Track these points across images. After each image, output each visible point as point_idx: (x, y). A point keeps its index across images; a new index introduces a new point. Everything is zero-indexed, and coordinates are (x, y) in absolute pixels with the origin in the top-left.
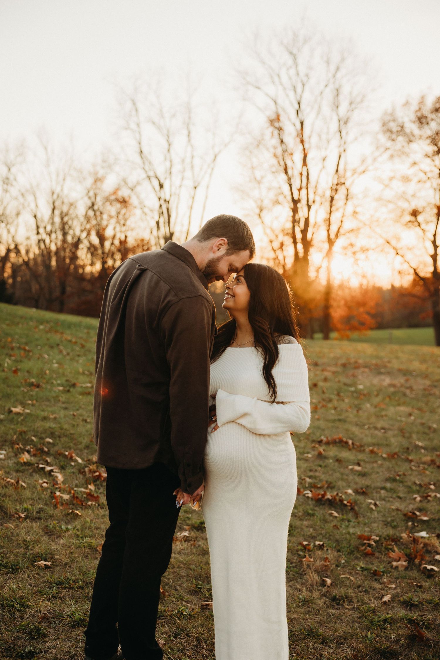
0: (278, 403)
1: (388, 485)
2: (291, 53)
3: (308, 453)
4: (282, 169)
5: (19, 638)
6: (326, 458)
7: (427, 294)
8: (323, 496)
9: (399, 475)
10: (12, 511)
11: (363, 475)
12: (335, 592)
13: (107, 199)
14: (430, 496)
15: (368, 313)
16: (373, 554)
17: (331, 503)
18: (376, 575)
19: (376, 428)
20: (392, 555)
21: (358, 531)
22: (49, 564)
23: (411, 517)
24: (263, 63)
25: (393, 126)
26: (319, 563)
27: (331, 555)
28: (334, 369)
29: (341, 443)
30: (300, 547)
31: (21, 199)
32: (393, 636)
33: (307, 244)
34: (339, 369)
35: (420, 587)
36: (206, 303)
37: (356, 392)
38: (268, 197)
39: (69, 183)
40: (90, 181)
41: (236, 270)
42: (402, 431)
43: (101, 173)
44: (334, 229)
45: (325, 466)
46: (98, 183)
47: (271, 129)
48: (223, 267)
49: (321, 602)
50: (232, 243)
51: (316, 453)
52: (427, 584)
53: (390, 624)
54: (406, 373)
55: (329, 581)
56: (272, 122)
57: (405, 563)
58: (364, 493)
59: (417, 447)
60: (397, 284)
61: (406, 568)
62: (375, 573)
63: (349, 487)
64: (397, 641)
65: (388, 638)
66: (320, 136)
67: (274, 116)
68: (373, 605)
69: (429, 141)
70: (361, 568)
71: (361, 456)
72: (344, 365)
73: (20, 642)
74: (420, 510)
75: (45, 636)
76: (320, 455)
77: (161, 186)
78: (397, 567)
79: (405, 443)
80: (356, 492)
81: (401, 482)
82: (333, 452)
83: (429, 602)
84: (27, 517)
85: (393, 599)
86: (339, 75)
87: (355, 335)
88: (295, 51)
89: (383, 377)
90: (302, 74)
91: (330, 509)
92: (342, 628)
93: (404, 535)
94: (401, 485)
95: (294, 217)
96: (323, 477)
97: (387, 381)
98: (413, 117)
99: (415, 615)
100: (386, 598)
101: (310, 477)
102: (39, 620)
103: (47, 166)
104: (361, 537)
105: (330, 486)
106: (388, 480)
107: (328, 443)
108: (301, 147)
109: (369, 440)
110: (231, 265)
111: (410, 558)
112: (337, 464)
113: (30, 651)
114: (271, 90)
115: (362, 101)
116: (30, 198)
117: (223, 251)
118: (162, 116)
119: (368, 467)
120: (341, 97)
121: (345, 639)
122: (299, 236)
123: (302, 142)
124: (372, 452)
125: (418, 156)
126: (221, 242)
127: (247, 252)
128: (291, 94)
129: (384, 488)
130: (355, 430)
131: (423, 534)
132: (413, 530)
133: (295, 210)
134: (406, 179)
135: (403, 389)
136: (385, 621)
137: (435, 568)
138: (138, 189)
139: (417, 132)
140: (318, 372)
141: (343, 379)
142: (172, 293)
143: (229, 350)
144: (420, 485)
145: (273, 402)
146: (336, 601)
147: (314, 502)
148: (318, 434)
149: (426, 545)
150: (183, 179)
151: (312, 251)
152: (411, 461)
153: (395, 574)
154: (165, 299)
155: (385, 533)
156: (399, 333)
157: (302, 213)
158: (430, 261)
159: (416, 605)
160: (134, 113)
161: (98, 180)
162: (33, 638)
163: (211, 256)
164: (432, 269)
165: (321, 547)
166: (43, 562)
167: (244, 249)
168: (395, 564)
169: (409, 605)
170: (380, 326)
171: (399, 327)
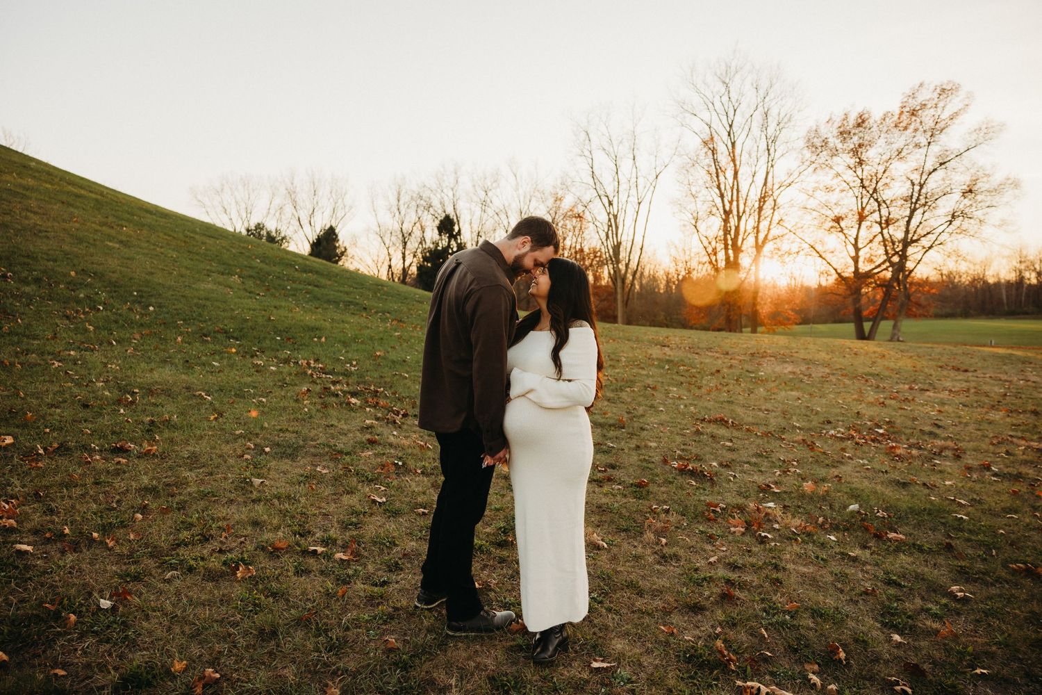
0: (564, 380)
1: (754, 460)
2: (724, 82)
3: (688, 429)
4: (715, 184)
5: (379, 569)
6: (702, 434)
7: (848, 292)
8: (686, 467)
9: (766, 452)
10: (412, 467)
11: (731, 449)
12: (666, 550)
13: (565, 216)
14: (789, 471)
15: (793, 310)
16: (715, 520)
17: (693, 473)
18: (711, 538)
19: (760, 410)
20: (731, 520)
21: (709, 499)
22: (426, 511)
23: (765, 489)
24: (698, 92)
25: (818, 142)
26: (659, 525)
27: (673, 518)
28: (742, 358)
29: (722, 422)
30: (649, 510)
31: (496, 217)
32: (707, 593)
33: (737, 250)
34: (747, 358)
35: (749, 551)
36: (505, 291)
37: (755, 378)
38: (703, 209)
39: (534, 204)
40: (550, 202)
41: (542, 265)
42: (784, 413)
43: (560, 193)
44: (761, 236)
45: (699, 441)
46: (558, 202)
47: (706, 149)
48: (528, 262)
49: (651, 559)
50: (535, 241)
51: (695, 429)
52: (757, 549)
53: (709, 583)
54: (808, 362)
55: (664, 541)
56: (705, 143)
57: (743, 530)
58: (727, 466)
59: (794, 427)
60: (824, 283)
61: (743, 534)
62: (711, 537)
63: (715, 460)
64: (708, 599)
65: (701, 594)
66: (750, 155)
67: (707, 138)
68: (698, 564)
69: (851, 154)
70: (700, 531)
71: (736, 433)
72: (752, 354)
73: (380, 573)
74: (776, 483)
75: (402, 569)
76: (698, 432)
77: (610, 203)
78: (735, 532)
79: (783, 423)
80: (721, 465)
81: (767, 458)
82: (711, 429)
83: (753, 565)
84: (423, 473)
85: (719, 560)
86: (767, 99)
87: (780, 329)
88: (727, 81)
89: (786, 365)
90: (733, 100)
91: (691, 479)
92: (663, 582)
93: (752, 505)
94: (766, 460)
95: (725, 226)
96: (693, 451)
97: (790, 368)
98: (835, 132)
99: (733, 576)
100: (712, 560)
101: (683, 450)
102: (401, 556)
103: (517, 190)
104: (709, 505)
105: (698, 458)
106: (754, 455)
107: (710, 421)
108: (732, 164)
109: (750, 419)
110: (535, 260)
111: (748, 525)
112: (710, 440)
113: (384, 581)
114: (706, 116)
115: (789, 120)
116: (503, 217)
117: (527, 247)
118: (612, 144)
119: (738, 444)
120: (770, 119)
121: (661, 592)
122: (730, 242)
123: (734, 160)
124: (748, 430)
125: (841, 168)
126: (526, 240)
127: (551, 248)
128: (724, 118)
129: (748, 463)
130: (740, 411)
131: (771, 505)
132: (764, 500)
133: (726, 221)
134: (829, 189)
135: (801, 376)
136: (705, 579)
137: (769, 536)
138: (591, 205)
139: (839, 146)
140: (726, 360)
141: (746, 367)
142: (475, 282)
143: (532, 333)
144: (784, 461)
145: (559, 380)
146: (664, 559)
147: (677, 472)
148: (703, 413)
149: (767, 514)
150: (628, 196)
151: (741, 255)
152: (784, 439)
153: (730, 538)
154: (469, 286)
155: (735, 502)
156: (821, 327)
157: (733, 222)
158: (851, 263)
159: (740, 568)
160: (587, 141)
161: (558, 199)
162: (391, 571)
163: (518, 252)
164: (853, 269)
165: (667, 511)
166: (422, 510)
167: (548, 245)
168: (732, 529)
169: (734, 567)
170: (805, 321)
171: (825, 322)
